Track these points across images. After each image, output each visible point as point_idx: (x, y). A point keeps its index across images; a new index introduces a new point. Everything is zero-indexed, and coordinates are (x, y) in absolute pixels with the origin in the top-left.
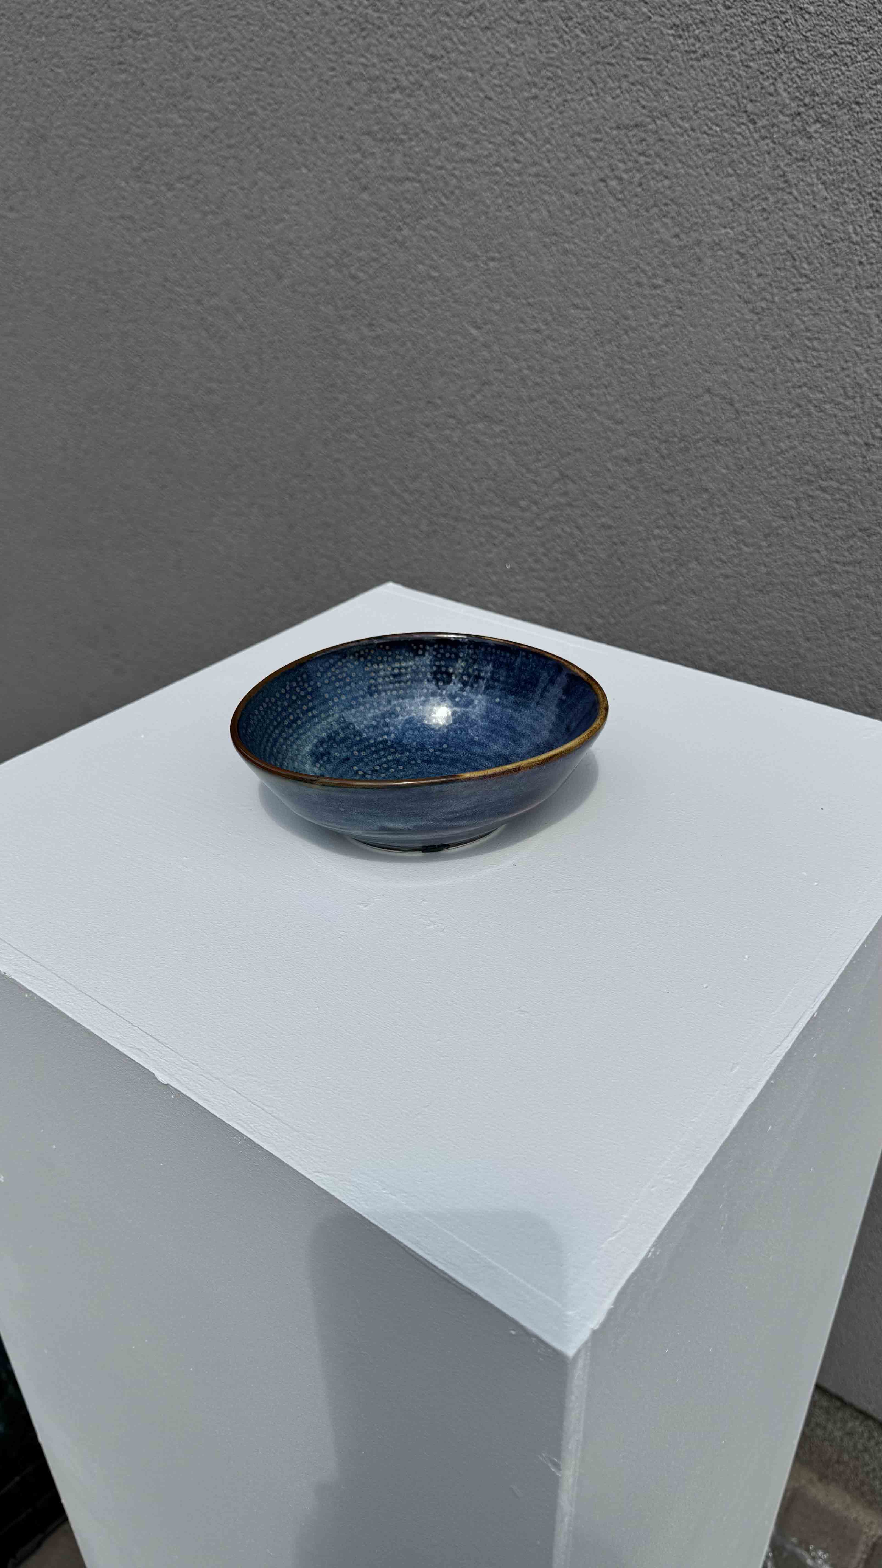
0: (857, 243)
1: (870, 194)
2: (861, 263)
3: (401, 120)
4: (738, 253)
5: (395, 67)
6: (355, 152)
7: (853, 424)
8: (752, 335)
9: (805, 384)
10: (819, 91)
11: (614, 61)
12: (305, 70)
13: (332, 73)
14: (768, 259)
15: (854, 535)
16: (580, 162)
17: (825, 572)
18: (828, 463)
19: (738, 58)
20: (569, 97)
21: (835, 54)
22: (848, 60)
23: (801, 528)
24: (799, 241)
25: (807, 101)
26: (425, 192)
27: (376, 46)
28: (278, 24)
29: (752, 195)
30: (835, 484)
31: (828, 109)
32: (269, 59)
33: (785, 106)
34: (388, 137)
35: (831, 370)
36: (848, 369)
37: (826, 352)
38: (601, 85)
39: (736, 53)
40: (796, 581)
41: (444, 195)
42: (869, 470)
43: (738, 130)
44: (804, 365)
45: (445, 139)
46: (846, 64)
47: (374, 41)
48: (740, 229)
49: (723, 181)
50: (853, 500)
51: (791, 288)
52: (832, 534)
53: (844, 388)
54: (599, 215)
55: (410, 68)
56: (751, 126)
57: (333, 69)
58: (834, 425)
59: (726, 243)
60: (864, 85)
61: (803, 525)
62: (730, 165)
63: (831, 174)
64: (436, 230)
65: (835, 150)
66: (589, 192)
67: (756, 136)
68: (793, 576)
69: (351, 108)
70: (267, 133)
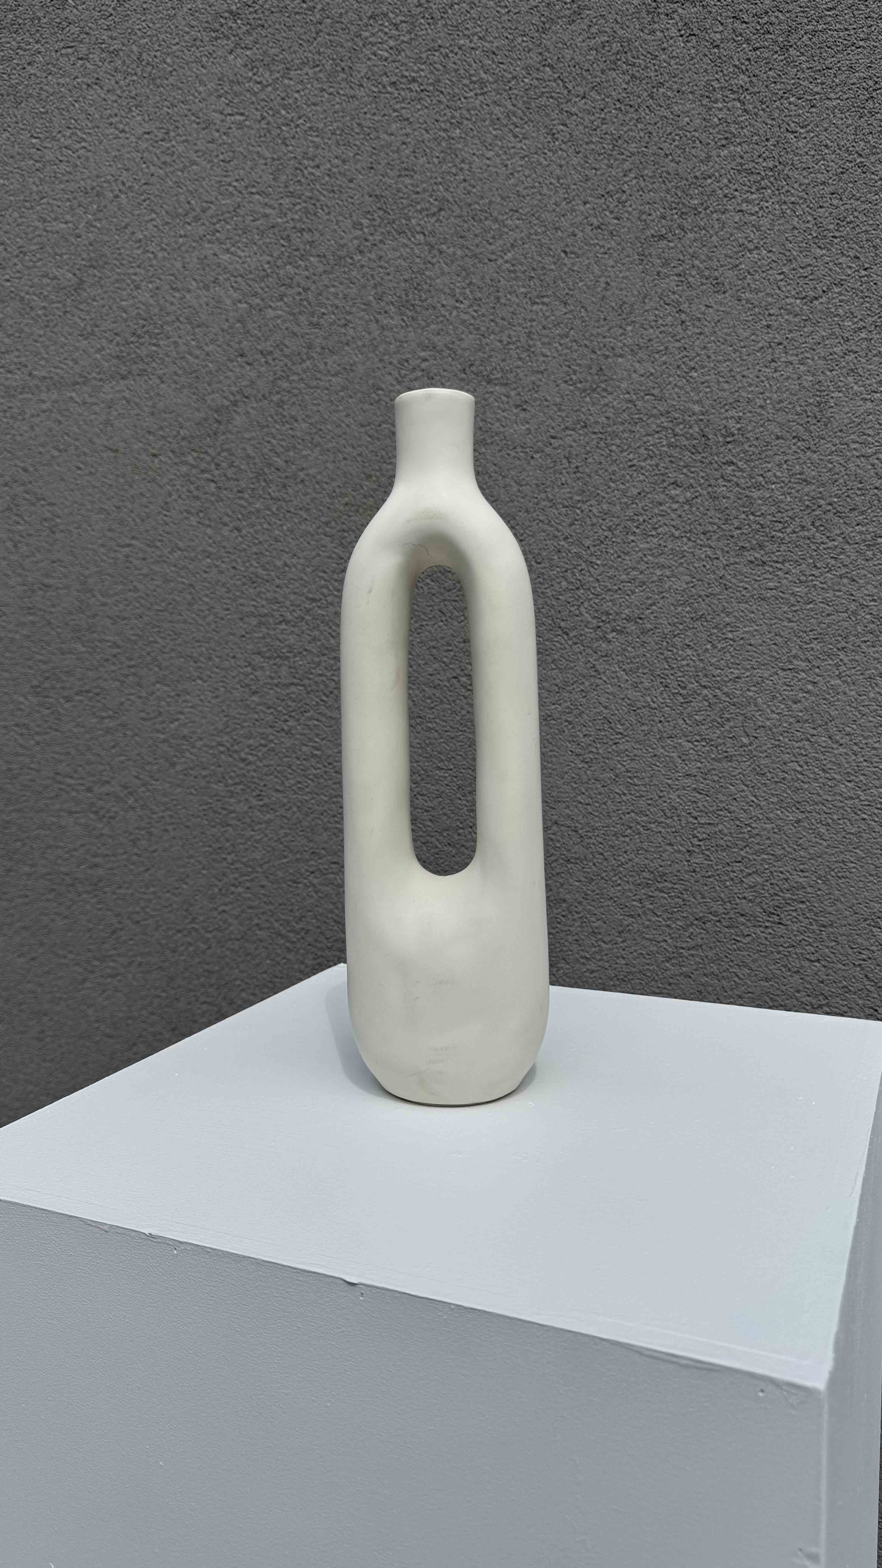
0: (655, 709)
1: (659, 675)
2: (661, 722)
3: (287, 643)
4: (566, 721)
5: (282, 607)
6: (246, 666)
7: (675, 837)
8: (585, 778)
9: (632, 811)
10: (611, 612)
11: (457, 599)
12: (202, 611)
13: (227, 612)
14: (590, 724)
15: (692, 924)
16: (436, 666)
17: (674, 958)
18: (661, 869)
19: (550, 594)
20: (424, 623)
21: (620, 589)
22: (629, 592)
23: (647, 923)
24: (611, 709)
25: (604, 618)
26: (308, 693)
27: (264, 593)
28: (180, 579)
29: (572, 682)
30: (670, 885)
31: (620, 623)
32: (170, 604)
33: (588, 622)
34: (275, 655)
35: (651, 799)
36: (664, 796)
37: (645, 785)
38: (449, 615)
39: (548, 591)
40: (651, 968)
41: (325, 694)
42: (694, 871)
43: (556, 639)
44: (629, 797)
45: (324, 655)
46: (628, 595)
47: (263, 590)
48: (566, 704)
49: (549, 673)
50: (685, 896)
51: (611, 743)
52: (674, 925)
53: (663, 811)
54: (454, 701)
55: (294, 608)
56: (565, 637)
57: (228, 609)
58: (660, 839)
59: (556, 715)
60: (643, 606)
61: (650, 920)
62: (553, 662)
63: (628, 664)
64: (317, 720)
65: (629, 649)
66: (445, 686)
67: (570, 642)
68: (648, 964)
69: (243, 636)
70: (166, 656)
